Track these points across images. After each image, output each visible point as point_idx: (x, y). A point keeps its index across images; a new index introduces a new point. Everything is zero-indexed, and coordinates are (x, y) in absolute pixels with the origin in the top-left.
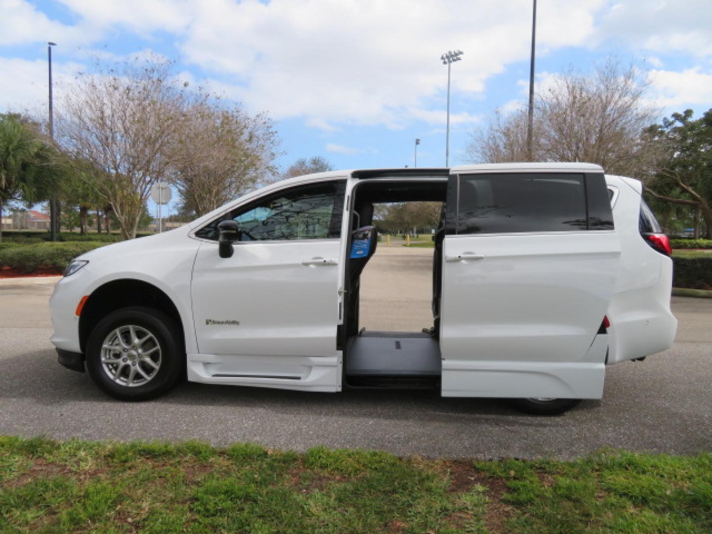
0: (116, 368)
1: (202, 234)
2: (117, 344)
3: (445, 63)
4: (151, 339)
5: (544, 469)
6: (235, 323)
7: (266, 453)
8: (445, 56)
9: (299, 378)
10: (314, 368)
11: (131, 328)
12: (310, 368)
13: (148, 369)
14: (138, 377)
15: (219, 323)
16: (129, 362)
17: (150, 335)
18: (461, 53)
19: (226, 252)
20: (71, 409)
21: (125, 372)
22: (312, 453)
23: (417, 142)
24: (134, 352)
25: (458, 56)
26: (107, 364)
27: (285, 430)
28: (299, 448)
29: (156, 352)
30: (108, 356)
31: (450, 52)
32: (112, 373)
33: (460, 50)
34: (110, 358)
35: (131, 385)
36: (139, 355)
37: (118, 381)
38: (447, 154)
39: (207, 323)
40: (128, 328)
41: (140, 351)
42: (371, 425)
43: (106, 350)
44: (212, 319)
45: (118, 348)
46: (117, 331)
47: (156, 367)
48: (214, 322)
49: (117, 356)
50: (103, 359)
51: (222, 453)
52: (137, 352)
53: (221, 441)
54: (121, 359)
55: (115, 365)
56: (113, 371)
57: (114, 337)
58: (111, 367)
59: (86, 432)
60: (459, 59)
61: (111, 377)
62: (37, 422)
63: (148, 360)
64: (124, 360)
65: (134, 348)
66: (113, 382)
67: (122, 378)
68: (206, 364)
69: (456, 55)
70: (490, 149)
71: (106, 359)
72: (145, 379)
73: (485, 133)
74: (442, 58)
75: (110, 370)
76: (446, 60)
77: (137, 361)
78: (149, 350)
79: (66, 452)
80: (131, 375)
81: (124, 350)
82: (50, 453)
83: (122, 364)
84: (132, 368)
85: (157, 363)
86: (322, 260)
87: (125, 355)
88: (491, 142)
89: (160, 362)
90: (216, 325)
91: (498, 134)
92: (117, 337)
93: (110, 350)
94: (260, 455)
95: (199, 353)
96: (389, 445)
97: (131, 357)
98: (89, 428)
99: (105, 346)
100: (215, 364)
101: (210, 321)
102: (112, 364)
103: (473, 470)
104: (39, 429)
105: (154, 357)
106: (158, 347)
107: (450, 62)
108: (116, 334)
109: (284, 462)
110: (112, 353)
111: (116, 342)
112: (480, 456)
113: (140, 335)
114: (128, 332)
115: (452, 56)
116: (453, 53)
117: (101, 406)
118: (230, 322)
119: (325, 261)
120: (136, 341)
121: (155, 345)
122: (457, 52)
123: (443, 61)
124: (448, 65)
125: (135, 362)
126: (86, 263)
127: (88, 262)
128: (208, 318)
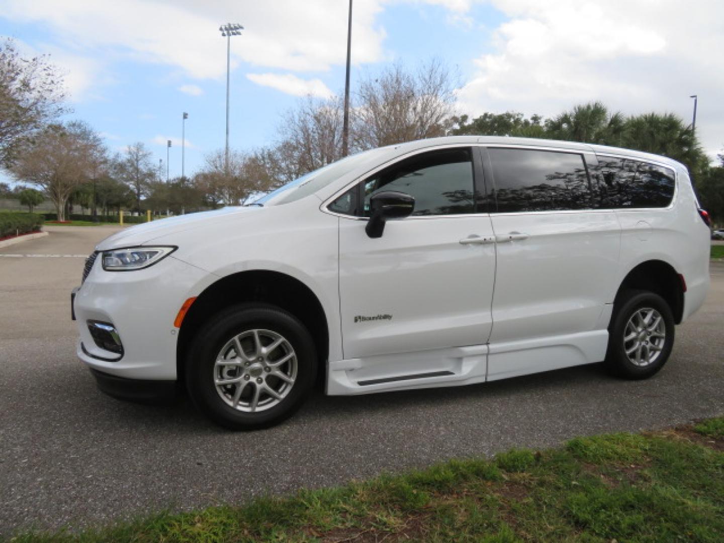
0: (233, 391)
3: (224, 35)
6: (386, 317)
8: (223, 28)
9: (451, 373)
11: (256, 332)
14: (265, 396)
15: (370, 319)
16: (253, 379)
17: (281, 338)
18: (242, 28)
19: (375, 230)
21: (247, 394)
23: (185, 116)
24: (259, 365)
25: (238, 30)
26: (221, 387)
29: (289, 362)
31: (229, 25)
35: (257, 409)
36: (266, 368)
37: (239, 408)
38: (227, 133)
39: (356, 320)
40: (251, 334)
41: (267, 363)
43: (219, 367)
44: (362, 315)
46: (236, 339)
47: (290, 379)
48: (364, 319)
49: (235, 373)
50: (217, 381)
54: (243, 375)
55: (229, 387)
60: (239, 34)
63: (278, 373)
64: (246, 378)
65: (260, 359)
66: (236, 410)
67: (243, 403)
68: (350, 371)
69: (236, 28)
72: (276, 398)
74: (221, 29)
76: (226, 32)
77: (262, 376)
78: (279, 360)
80: (257, 396)
81: (245, 363)
83: (244, 383)
84: (259, 387)
85: (292, 374)
86: (481, 239)
87: (246, 371)
89: (295, 372)
90: (365, 322)
92: (234, 347)
93: (223, 367)
95: (343, 359)
99: (219, 362)
101: (360, 317)
105: (286, 368)
106: (293, 354)
107: (229, 35)
110: (226, 370)
114: (252, 339)
115: (232, 29)
116: (232, 26)
119: (485, 239)
120: (264, 350)
122: (236, 25)
123: (221, 33)
124: (227, 37)
125: (260, 378)
126: (171, 249)
127: (176, 248)
128: (358, 314)
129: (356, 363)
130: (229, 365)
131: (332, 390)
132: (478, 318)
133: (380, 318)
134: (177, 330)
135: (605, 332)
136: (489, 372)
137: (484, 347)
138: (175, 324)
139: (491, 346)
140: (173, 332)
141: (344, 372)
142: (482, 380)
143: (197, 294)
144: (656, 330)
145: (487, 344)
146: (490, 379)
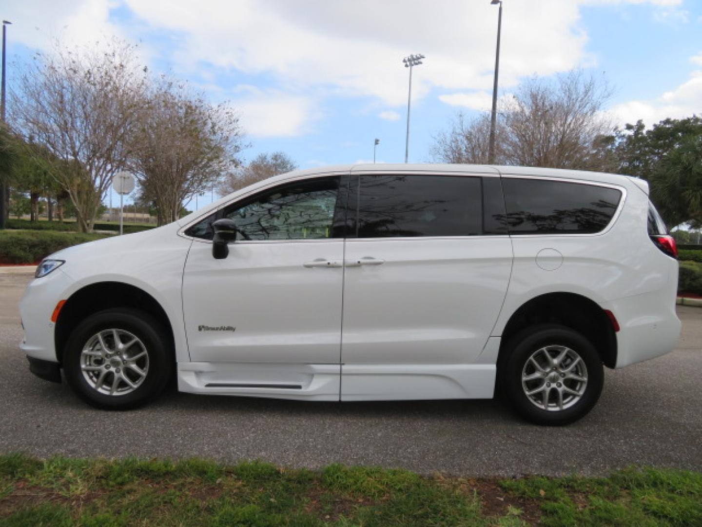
0: (97, 376)
1: (192, 232)
2: (98, 350)
3: (406, 66)
4: (136, 344)
5: (572, 487)
6: (230, 329)
7: (278, 472)
8: (406, 59)
9: (299, 387)
10: (315, 376)
11: (114, 331)
12: (312, 375)
13: (133, 376)
14: (122, 384)
15: (213, 329)
16: (113, 369)
17: (136, 339)
18: (422, 57)
19: (220, 252)
20: (48, 419)
21: (108, 380)
22: (327, 471)
23: (377, 142)
24: (118, 358)
25: (420, 60)
26: (88, 371)
27: (290, 444)
28: (311, 465)
29: (143, 358)
30: (88, 363)
31: (412, 56)
32: (93, 381)
33: (422, 54)
34: (90, 365)
35: (115, 394)
36: (124, 360)
37: (100, 390)
39: (200, 329)
40: (112, 332)
41: (125, 357)
42: (380, 438)
43: (86, 356)
44: (206, 325)
45: (100, 353)
46: (99, 336)
47: (143, 373)
48: (208, 329)
49: (99, 362)
50: (83, 366)
51: (229, 473)
52: (121, 357)
53: (223, 458)
54: (104, 365)
55: (96, 372)
56: (95, 379)
57: (96, 341)
58: (91, 374)
59: (71, 448)
60: (421, 63)
61: (93, 385)
62: (11, 435)
63: (134, 366)
64: (107, 367)
65: (119, 353)
66: (95, 391)
67: (104, 386)
68: (198, 373)
69: (418, 58)
70: (453, 152)
71: (87, 366)
72: (131, 387)
73: (448, 136)
74: (404, 61)
75: (91, 378)
76: (408, 63)
77: (121, 367)
78: (135, 355)
79: (51, 472)
80: (115, 382)
81: (107, 355)
82: (32, 473)
83: (105, 371)
84: (116, 375)
85: (145, 369)
86: (326, 262)
87: (108, 362)
88: (453, 144)
89: (147, 369)
90: (210, 332)
91: (460, 138)
92: (98, 342)
93: (90, 356)
94: (271, 475)
95: (190, 361)
96: (405, 461)
97: (115, 364)
98: (73, 442)
99: (86, 351)
100: (208, 373)
101: (203, 327)
102: (93, 372)
103: (499, 489)
104: (15, 444)
105: (140, 363)
106: (145, 352)
107: (412, 65)
108: (97, 338)
109: (299, 482)
110: (93, 359)
111: (98, 347)
112: (501, 473)
113: (124, 339)
114: (112, 336)
115: (414, 60)
116: (415, 57)
117: (82, 416)
118: (224, 328)
119: (329, 263)
120: (121, 346)
121: (141, 350)
122: (418, 56)
123: (404, 64)
124: (409, 68)
125: (119, 368)
126: (60, 263)
127: (64, 262)
128: (201, 324)
129: (203, 366)
130: (95, 356)
131: (181, 388)
132: (328, 338)
133: (224, 330)
134: (54, 324)
135: (493, 367)
136: (343, 392)
137: (338, 367)
138: (53, 320)
139: (344, 367)
140: (51, 326)
141: (193, 374)
142: (336, 399)
143: (66, 297)
144: (572, 372)
145: (341, 364)
146: (344, 399)
